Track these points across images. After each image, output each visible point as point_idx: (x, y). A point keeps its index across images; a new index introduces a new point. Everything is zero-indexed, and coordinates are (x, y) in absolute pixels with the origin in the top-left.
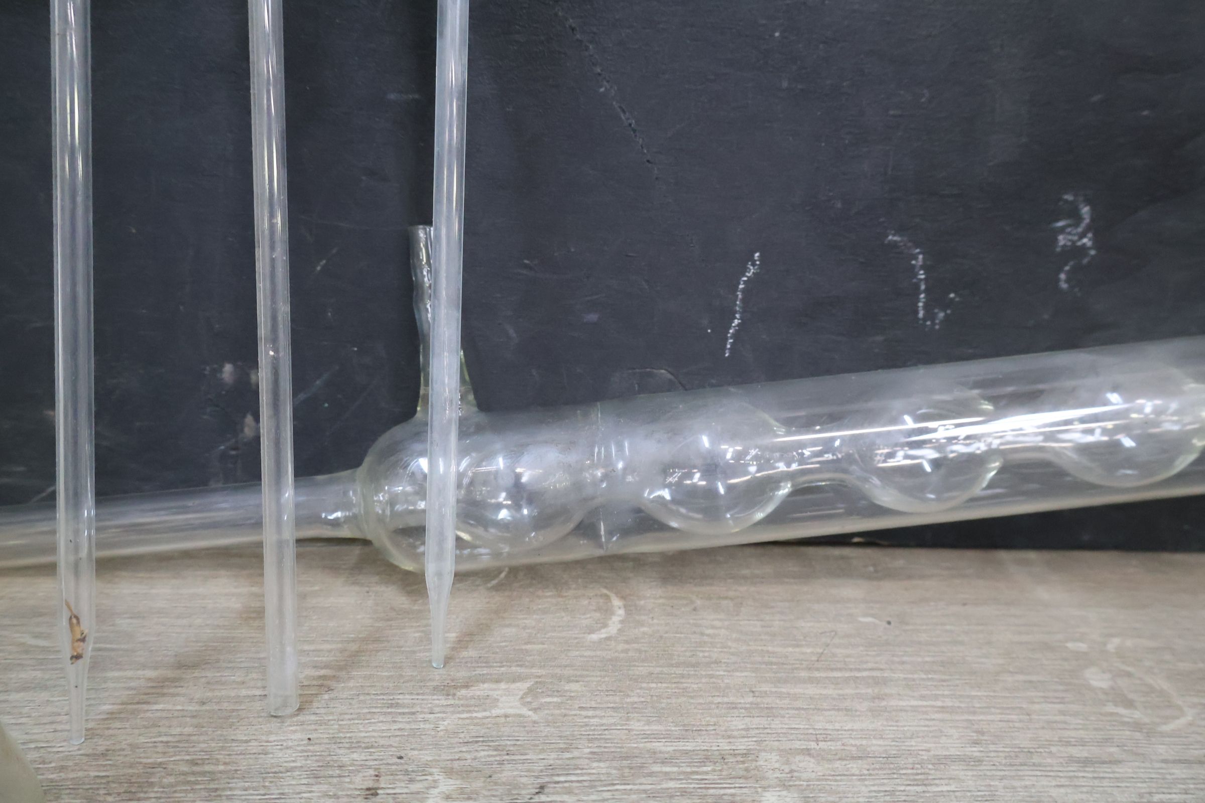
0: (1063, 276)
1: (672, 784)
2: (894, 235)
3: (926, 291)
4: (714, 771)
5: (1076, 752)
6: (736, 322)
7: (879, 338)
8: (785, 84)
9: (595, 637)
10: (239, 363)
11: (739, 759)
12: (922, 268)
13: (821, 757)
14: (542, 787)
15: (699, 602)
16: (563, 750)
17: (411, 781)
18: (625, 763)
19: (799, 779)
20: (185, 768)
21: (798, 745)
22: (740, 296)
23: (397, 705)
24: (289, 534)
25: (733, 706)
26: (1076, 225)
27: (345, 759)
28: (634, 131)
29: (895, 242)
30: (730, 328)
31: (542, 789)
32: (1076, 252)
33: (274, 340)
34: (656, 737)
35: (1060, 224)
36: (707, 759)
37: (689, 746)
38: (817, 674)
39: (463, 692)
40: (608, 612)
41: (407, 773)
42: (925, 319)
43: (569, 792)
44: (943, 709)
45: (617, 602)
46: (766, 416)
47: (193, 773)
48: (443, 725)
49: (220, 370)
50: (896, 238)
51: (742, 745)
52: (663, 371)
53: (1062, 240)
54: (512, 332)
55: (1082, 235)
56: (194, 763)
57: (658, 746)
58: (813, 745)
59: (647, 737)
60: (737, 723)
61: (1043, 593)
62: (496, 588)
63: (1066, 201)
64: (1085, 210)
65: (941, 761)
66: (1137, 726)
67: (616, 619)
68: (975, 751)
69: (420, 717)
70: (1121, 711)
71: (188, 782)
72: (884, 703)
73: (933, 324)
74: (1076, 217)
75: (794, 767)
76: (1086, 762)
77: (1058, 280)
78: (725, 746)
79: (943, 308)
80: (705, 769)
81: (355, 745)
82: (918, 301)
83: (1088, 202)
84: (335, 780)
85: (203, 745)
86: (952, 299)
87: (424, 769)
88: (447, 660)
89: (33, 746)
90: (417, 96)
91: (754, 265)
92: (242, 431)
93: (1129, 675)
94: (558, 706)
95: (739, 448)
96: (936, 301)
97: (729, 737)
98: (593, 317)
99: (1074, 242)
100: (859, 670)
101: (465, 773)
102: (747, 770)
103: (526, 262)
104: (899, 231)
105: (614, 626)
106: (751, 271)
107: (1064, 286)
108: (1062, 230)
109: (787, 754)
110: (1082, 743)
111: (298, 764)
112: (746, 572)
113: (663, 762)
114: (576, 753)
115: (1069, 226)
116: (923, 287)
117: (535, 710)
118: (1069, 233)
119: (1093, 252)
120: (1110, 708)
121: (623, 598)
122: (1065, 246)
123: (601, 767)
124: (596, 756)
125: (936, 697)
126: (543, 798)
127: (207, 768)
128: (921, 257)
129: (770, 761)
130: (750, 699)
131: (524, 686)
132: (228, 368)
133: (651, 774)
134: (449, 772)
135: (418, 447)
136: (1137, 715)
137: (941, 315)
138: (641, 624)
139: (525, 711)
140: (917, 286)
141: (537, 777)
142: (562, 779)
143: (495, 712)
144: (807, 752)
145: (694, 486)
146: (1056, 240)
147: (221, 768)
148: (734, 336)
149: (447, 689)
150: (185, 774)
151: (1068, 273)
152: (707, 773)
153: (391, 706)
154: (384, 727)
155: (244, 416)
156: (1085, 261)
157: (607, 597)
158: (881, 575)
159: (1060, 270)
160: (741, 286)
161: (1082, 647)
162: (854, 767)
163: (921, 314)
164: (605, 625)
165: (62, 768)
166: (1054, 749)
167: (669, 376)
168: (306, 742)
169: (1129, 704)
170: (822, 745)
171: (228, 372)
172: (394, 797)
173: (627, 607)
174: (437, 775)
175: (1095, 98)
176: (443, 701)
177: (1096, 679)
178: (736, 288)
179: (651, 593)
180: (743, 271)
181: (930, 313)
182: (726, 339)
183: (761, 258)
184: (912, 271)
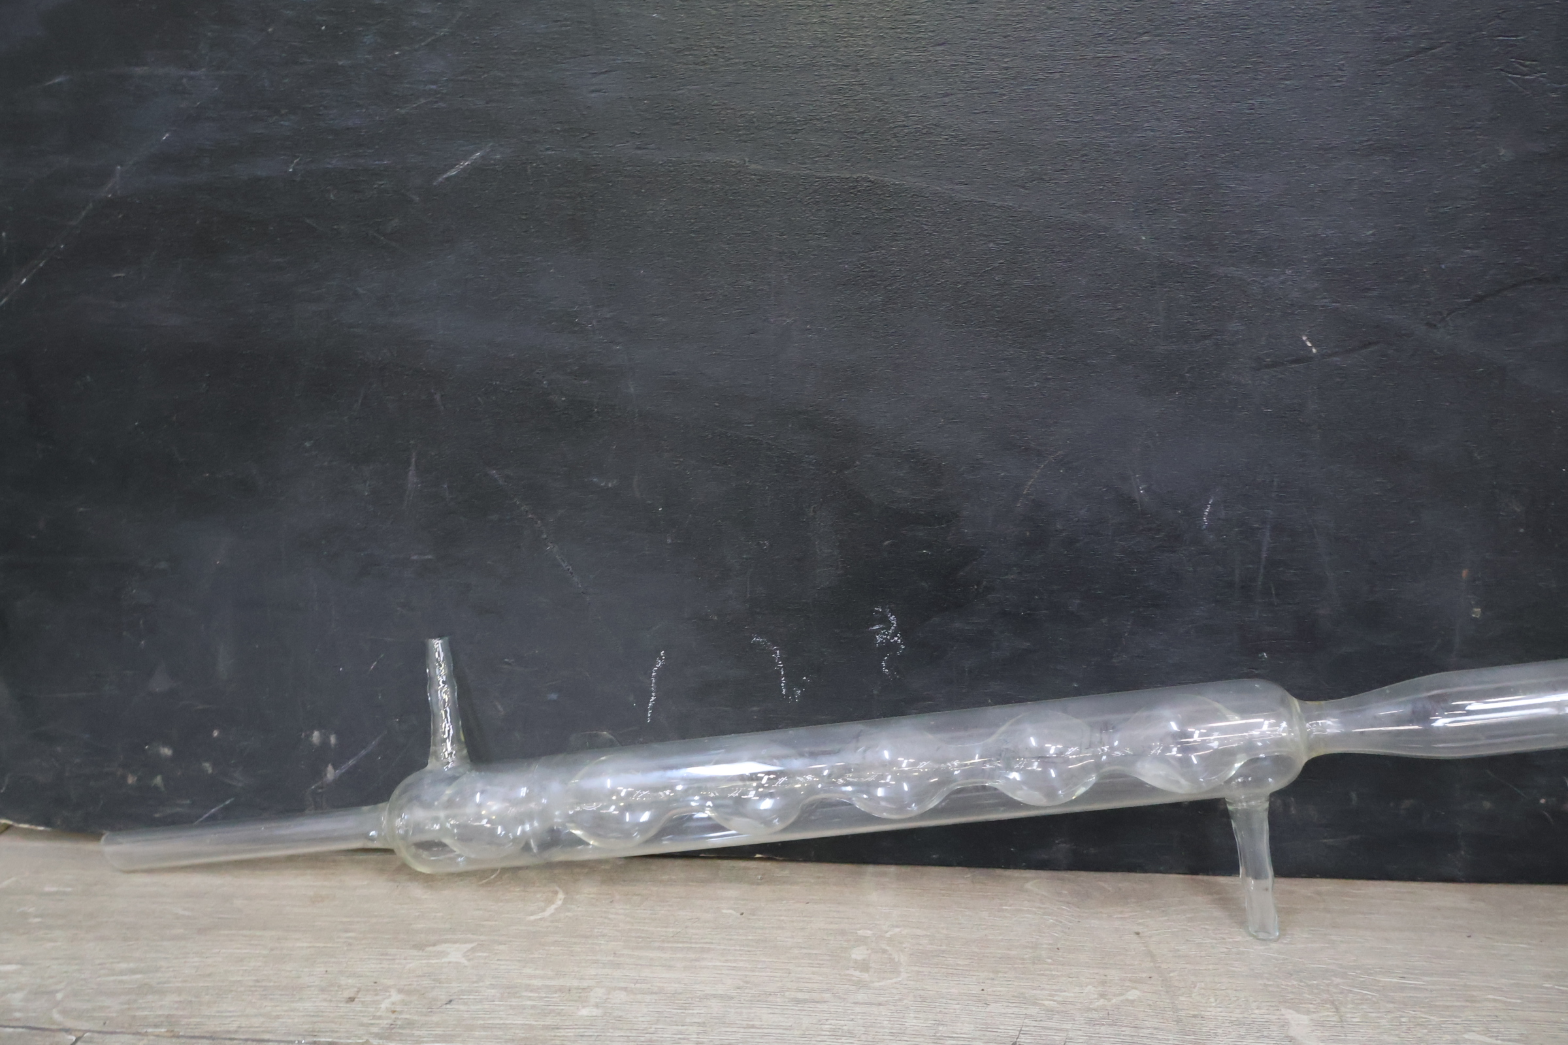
0: (884, 664)
1: (529, 1003)
2: (757, 638)
3: (785, 675)
4: (560, 997)
5: (801, 995)
6: (653, 698)
7: (755, 709)
8: (669, 541)
9: (532, 918)
10: (323, 731)
11: (580, 991)
12: (780, 659)
13: (631, 992)
14: (451, 1001)
15: (618, 897)
16: (474, 982)
17: (376, 995)
18: (508, 990)
19: (609, 1003)
20: (252, 984)
21: (622, 985)
22: (653, 680)
23: (387, 954)
25: (596, 962)
26: (888, 629)
27: (343, 983)
28: (572, 573)
29: (759, 642)
30: (649, 702)
32: (889, 647)
34: (537, 977)
35: (876, 627)
36: (560, 990)
37: (553, 983)
38: (666, 945)
39: (430, 949)
40: (550, 902)
41: (376, 990)
42: (787, 695)
43: (465, 1004)
44: (734, 968)
45: (561, 896)
47: (256, 986)
48: (408, 966)
49: (311, 735)
50: (759, 640)
51: (585, 984)
52: (605, 733)
53: (879, 638)
55: (894, 635)
56: (257, 981)
57: (536, 983)
58: (632, 985)
59: (531, 977)
60: (593, 971)
61: (874, 896)
63: (877, 612)
64: (893, 618)
65: (707, 997)
66: (858, 983)
67: (553, 907)
68: (735, 993)
69: (397, 961)
70: (857, 973)
71: (252, 991)
72: (697, 963)
73: (794, 697)
74: (889, 625)
75: (611, 996)
76: (801, 1001)
77: (881, 667)
78: (575, 983)
79: (800, 687)
80: (554, 995)
81: (353, 975)
82: (780, 682)
83: (893, 612)
84: (333, 993)
85: (266, 972)
86: (805, 681)
89: (171, 969)
90: (430, 557)
91: (661, 659)
92: (326, 775)
93: (885, 952)
94: (485, 958)
96: (793, 682)
97: (582, 979)
98: (554, 696)
99: (888, 641)
100: (697, 943)
101: (409, 993)
102: (580, 997)
103: (506, 660)
104: (759, 635)
105: (551, 909)
106: (660, 664)
107: (886, 671)
108: (877, 632)
109: (611, 990)
110: (811, 991)
111: (316, 984)
112: (665, 877)
113: (532, 991)
114: (481, 984)
115: (883, 629)
116: (783, 673)
117: (469, 960)
118: (884, 634)
119: (903, 647)
120: (851, 971)
121: (567, 893)
122: (882, 642)
123: (491, 992)
124: (492, 986)
126: (448, 1006)
127: (264, 984)
128: (778, 652)
129: (598, 993)
130: (610, 958)
131: (472, 945)
132: (316, 734)
133: (519, 997)
134: (400, 991)
136: (865, 976)
137: (799, 692)
138: (569, 910)
139: (463, 960)
140: (778, 672)
141: (450, 996)
142: (465, 997)
143: (444, 960)
144: (625, 989)
145: (610, 814)
146: (875, 639)
148: (653, 708)
149: (421, 947)
150: (251, 987)
151: (887, 662)
152: (554, 998)
153: (382, 955)
154: (373, 966)
155: (327, 766)
156: (899, 653)
157: (556, 893)
158: (766, 880)
159: (882, 660)
160: (654, 674)
161: (869, 933)
162: (648, 998)
163: (784, 692)
164: (544, 911)
165: (185, 981)
166: (787, 993)
167: (610, 736)
168: (324, 972)
169: (866, 969)
170: (638, 986)
171: (316, 736)
172: (363, 1002)
173: (565, 901)
174: (393, 992)
175: (886, 543)
176: (414, 952)
177: (858, 954)
178: (650, 676)
179: (588, 890)
180: (654, 663)
181: (790, 691)
182: (646, 710)
183: (666, 655)
184: (773, 662)
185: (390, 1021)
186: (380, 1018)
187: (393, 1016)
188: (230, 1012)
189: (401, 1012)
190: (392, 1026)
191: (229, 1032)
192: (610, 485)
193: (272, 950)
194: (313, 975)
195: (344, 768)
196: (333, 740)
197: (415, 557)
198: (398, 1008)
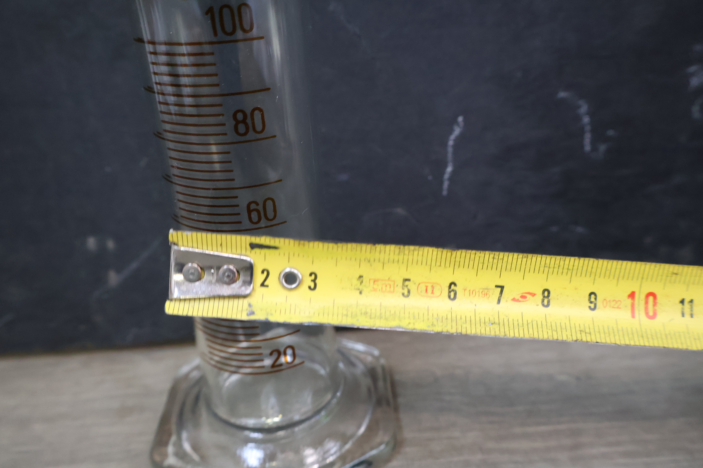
2: (563, 92)
3: (593, 131)
6: (449, 169)
7: (556, 169)
10: (98, 236)
12: (586, 114)
22: (450, 150)
28: (359, 36)
29: (564, 97)
30: (445, 173)
35: (693, 69)
42: (591, 152)
49: (85, 241)
50: (565, 94)
52: (399, 209)
53: (694, 81)
73: (598, 154)
77: (692, 112)
79: (605, 142)
82: (584, 138)
86: (611, 135)
91: (459, 126)
92: (108, 280)
96: (599, 137)
98: (344, 177)
104: (567, 89)
106: (457, 131)
107: (697, 115)
108: (692, 74)
115: (699, 70)
116: (588, 128)
122: (695, 85)
128: (585, 106)
132: (91, 240)
137: (603, 147)
140: (583, 129)
146: (690, 82)
148: (449, 180)
155: (108, 271)
159: (693, 104)
160: (451, 143)
163: (588, 148)
167: (404, 212)
171: (91, 242)
178: (447, 145)
180: (451, 131)
181: (594, 149)
182: (441, 183)
183: (465, 120)
184: (578, 118)
195: (127, 271)
196: (110, 244)
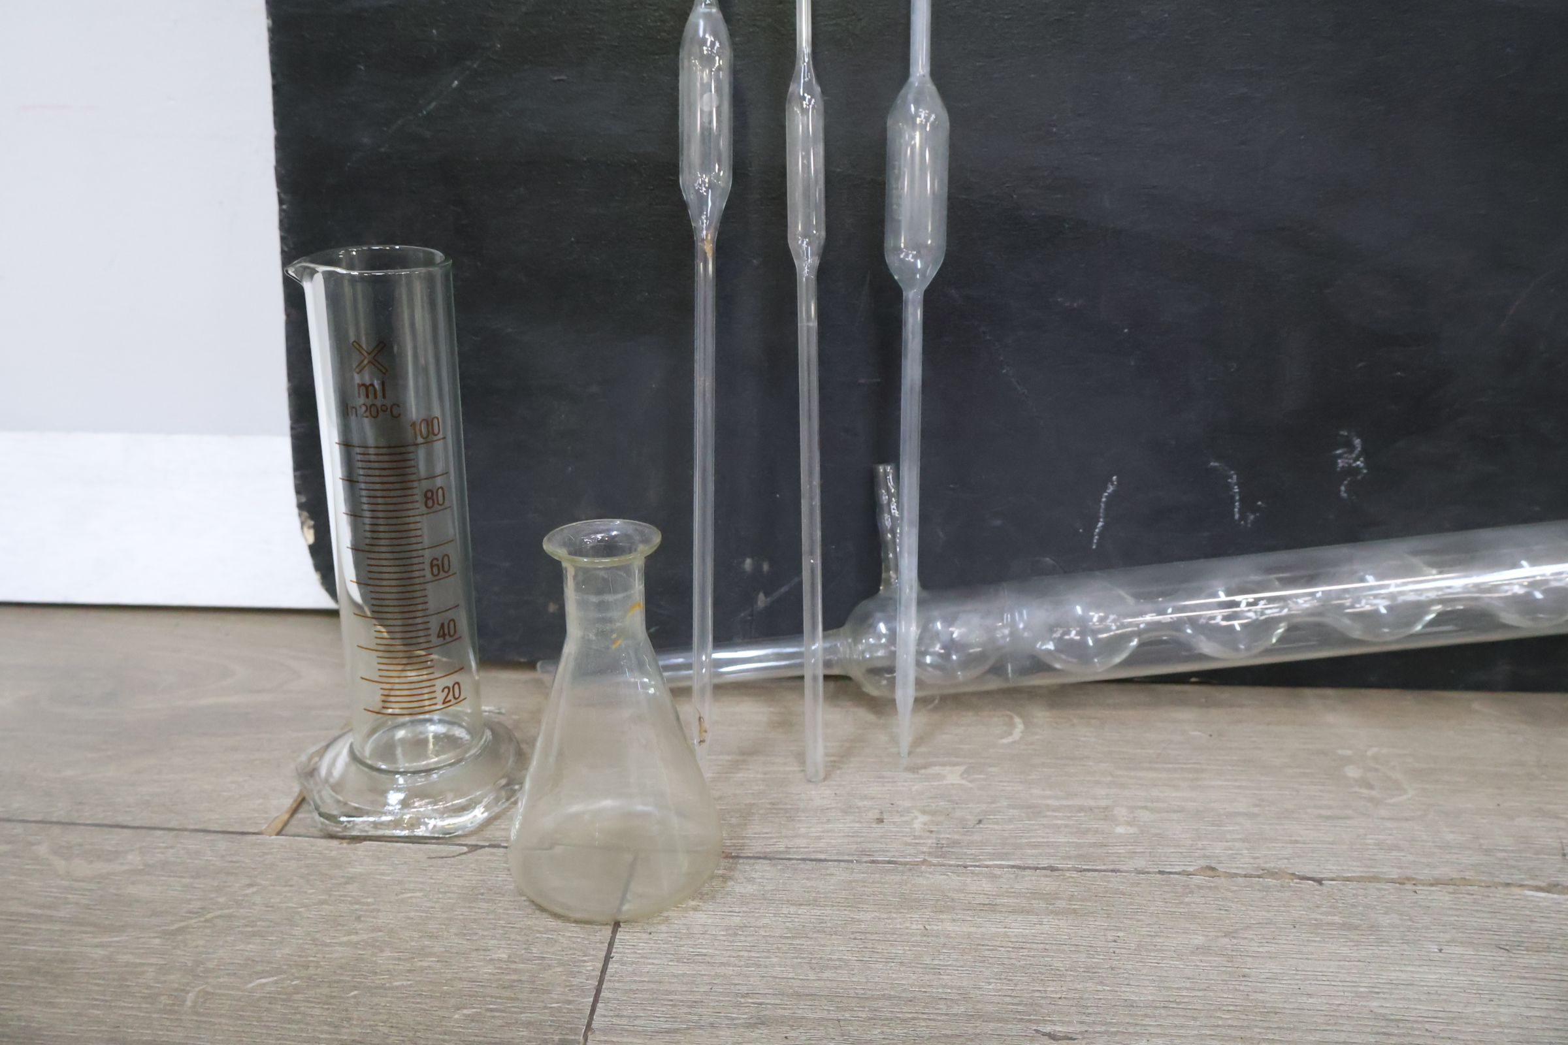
0: (1343, 488)
1: (1059, 822)
2: (1215, 462)
3: (1241, 500)
4: (1085, 816)
5: (1324, 812)
6: (1100, 524)
7: (1206, 534)
8: (1132, 363)
9: (1005, 741)
10: (756, 558)
11: (1102, 810)
12: (1236, 484)
13: (1152, 810)
15: (1075, 721)
16: (991, 803)
17: (901, 816)
18: (1029, 810)
19: (1139, 821)
20: (769, 806)
21: (1139, 804)
22: (1103, 505)
23: (883, 777)
24: (820, 672)
25: (1098, 783)
26: (1351, 452)
27: (859, 804)
28: (1027, 397)
29: (1216, 467)
30: (1096, 528)
31: (980, 822)
32: (1351, 471)
33: (812, 553)
34: (1049, 798)
35: (1338, 452)
36: (1081, 809)
37: (1069, 803)
38: (1156, 766)
39: (923, 771)
40: (1012, 726)
41: (898, 812)
42: (1240, 520)
43: (997, 823)
44: (1239, 787)
45: (1017, 720)
46: (1122, 593)
47: (775, 809)
48: (913, 788)
49: (743, 563)
50: (1216, 464)
51: (1103, 803)
52: (1048, 559)
53: (1341, 463)
54: (941, 534)
55: (1356, 459)
56: (773, 804)
57: (1050, 802)
59: (1044, 797)
60: (1101, 792)
62: (935, 709)
63: (1343, 436)
64: (1357, 442)
65: (1231, 815)
66: (1371, 799)
67: (1017, 730)
68: (1256, 810)
69: (899, 784)
70: (1364, 791)
71: (774, 813)
72: (1199, 783)
73: (1246, 523)
74: (1350, 447)
75: (1136, 815)
76: (1328, 818)
77: (1340, 491)
78: (1092, 803)
79: (1253, 512)
80: (1079, 815)
81: (865, 797)
82: (1234, 507)
83: (1359, 436)
84: (857, 814)
85: (775, 795)
86: (1260, 506)
87: (908, 810)
88: (910, 753)
90: (879, 380)
91: (1112, 484)
92: (757, 602)
93: (1376, 770)
94: (984, 779)
95: (1102, 614)
96: (1247, 507)
97: (1095, 799)
98: (998, 522)
99: (1350, 465)
100: (1185, 764)
101: (932, 813)
102: (1106, 816)
103: (951, 486)
104: (1217, 459)
105: (1017, 735)
106: (1111, 489)
107: (1344, 495)
108: (1340, 456)
109: (1132, 809)
110: (1330, 808)
111: (834, 806)
113: (1054, 811)
114: (999, 805)
115: (1345, 453)
116: (1237, 498)
117: (970, 782)
118: (1347, 458)
119: (1365, 471)
120: (1356, 789)
121: (1022, 717)
122: (1343, 467)
123: (1016, 812)
124: (1010, 807)
125: (1236, 780)
126: (981, 826)
127: (781, 806)
128: (1235, 477)
129: (1121, 812)
130: (1109, 779)
131: (963, 768)
132: (748, 562)
133: (1046, 816)
134: (924, 812)
135: (878, 615)
136: (1374, 793)
137: (1252, 517)
138: (1036, 734)
139: (964, 782)
140: (1232, 497)
141: (976, 816)
142: (992, 817)
143: (945, 782)
144: (1145, 808)
145: (1072, 640)
146: (1337, 463)
147: (789, 807)
148: (1099, 534)
149: (913, 769)
150: (770, 809)
151: (1346, 486)
152: (1080, 817)
153: (879, 778)
154: (879, 789)
155: (758, 593)
156: (1359, 477)
157: (1011, 717)
158: (1209, 704)
159: (1341, 484)
160: (1104, 499)
161: (1349, 752)
162: (1175, 816)
163: (1237, 516)
164: (1011, 734)
166: (1309, 810)
167: (1052, 562)
168: (834, 795)
169: (1370, 786)
170: (1155, 804)
171: (748, 563)
172: (894, 823)
173: (1025, 724)
174: (917, 813)
175: (1360, 365)
176: (911, 776)
177: (1352, 772)
178: (1100, 501)
179: (1041, 715)
180: (1106, 488)
181: (1243, 516)
182: (1093, 536)
183: (1118, 480)
184: (1229, 487)
185: (934, 841)
186: (921, 837)
187: (934, 835)
188: (766, 833)
189: (938, 832)
190: (939, 846)
191: (781, 852)
192: (1075, 305)
193: (765, 773)
194: (824, 798)
195: (776, 595)
196: (766, 567)
197: (862, 381)
198: (934, 828)
